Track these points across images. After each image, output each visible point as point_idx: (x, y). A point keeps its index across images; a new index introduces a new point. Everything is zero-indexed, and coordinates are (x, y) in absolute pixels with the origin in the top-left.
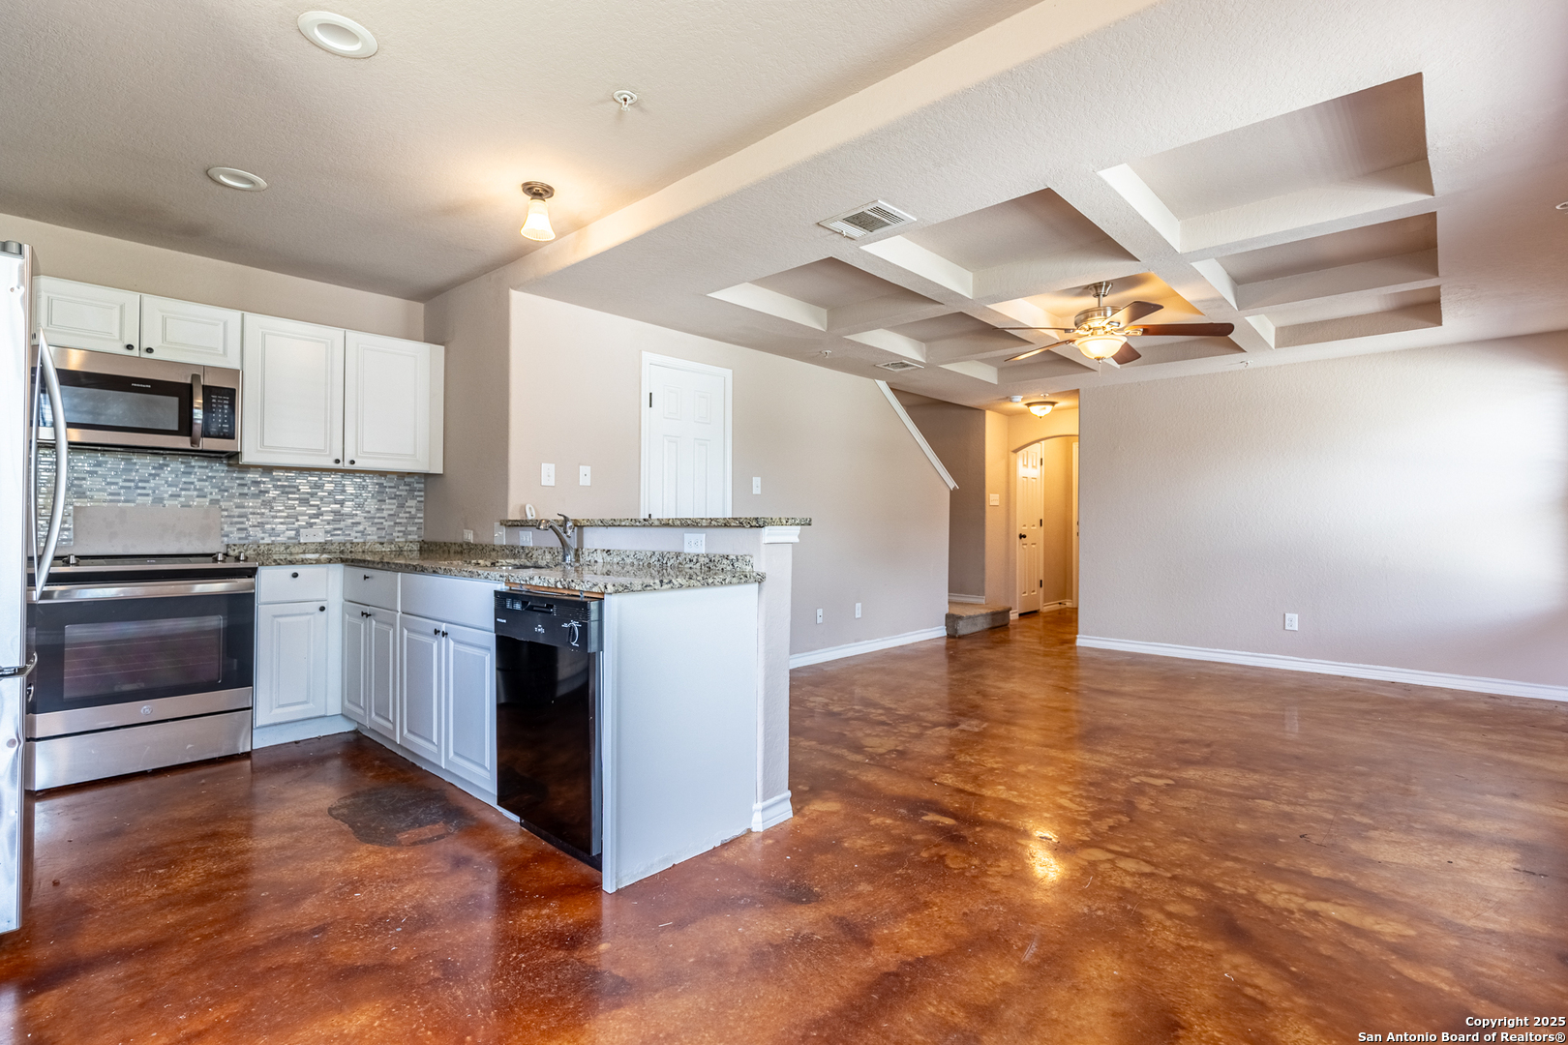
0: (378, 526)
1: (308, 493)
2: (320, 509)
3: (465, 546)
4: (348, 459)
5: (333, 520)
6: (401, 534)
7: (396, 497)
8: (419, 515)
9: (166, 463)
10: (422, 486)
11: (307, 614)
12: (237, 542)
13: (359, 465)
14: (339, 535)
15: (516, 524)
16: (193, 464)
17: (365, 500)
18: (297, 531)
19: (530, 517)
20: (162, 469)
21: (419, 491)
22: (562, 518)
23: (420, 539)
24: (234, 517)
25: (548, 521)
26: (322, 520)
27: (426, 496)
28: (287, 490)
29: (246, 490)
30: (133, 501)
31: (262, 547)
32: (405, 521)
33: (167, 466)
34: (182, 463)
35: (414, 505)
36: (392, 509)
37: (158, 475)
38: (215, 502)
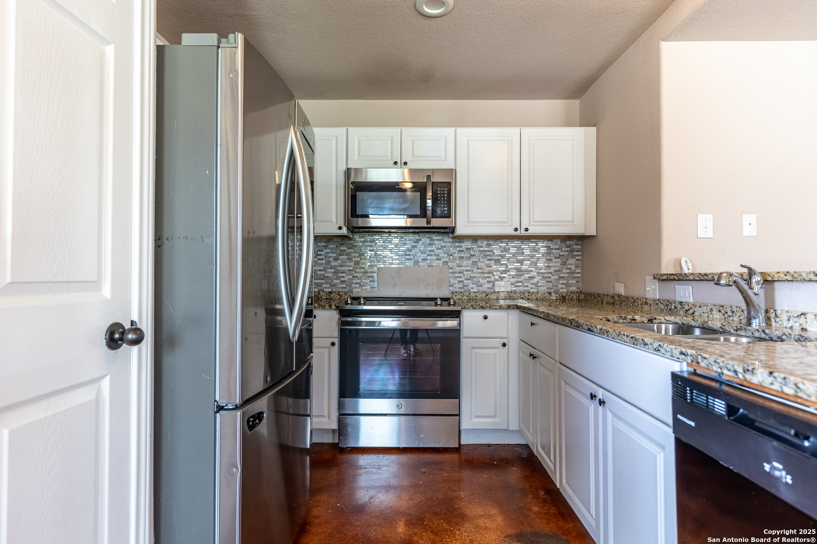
0: (548, 280)
1: (500, 255)
2: (507, 267)
3: (616, 298)
4: (523, 228)
5: (516, 275)
6: (564, 286)
7: (560, 256)
8: (577, 271)
9: (420, 238)
10: (580, 247)
11: (494, 348)
12: (458, 290)
13: (533, 231)
14: (520, 286)
15: (672, 277)
16: (434, 238)
17: (538, 260)
18: (493, 282)
19: (686, 271)
20: (418, 242)
21: (577, 251)
22: (746, 270)
23: (579, 290)
24: (456, 273)
25: (731, 275)
26: (509, 275)
27: (582, 255)
28: (487, 253)
29: (463, 255)
30: (404, 264)
31: (472, 294)
32: (566, 275)
33: (421, 240)
34: (428, 238)
35: (573, 262)
36: (557, 266)
37: (416, 246)
38: (445, 263)
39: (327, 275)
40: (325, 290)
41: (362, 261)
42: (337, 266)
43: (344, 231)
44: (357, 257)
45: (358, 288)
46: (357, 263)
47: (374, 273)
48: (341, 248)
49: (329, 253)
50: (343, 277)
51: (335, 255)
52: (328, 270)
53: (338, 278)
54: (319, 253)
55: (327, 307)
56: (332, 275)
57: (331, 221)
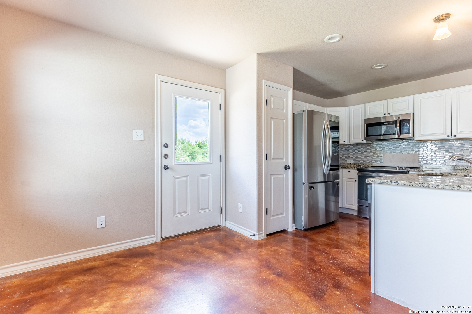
1: (449, 148)
2: (454, 153)
4: (453, 135)
12: (423, 164)
13: (459, 136)
18: (445, 161)
24: (423, 156)
28: (441, 147)
29: (426, 148)
30: (395, 153)
33: (403, 143)
37: (401, 145)
38: (416, 152)
39: (362, 157)
40: (361, 163)
41: (376, 152)
42: (366, 154)
43: (365, 141)
44: (374, 151)
45: (375, 162)
46: (374, 153)
47: (382, 156)
48: (368, 147)
49: (363, 149)
50: (369, 158)
51: (365, 150)
52: (362, 156)
53: (366, 159)
54: (359, 149)
55: (353, 168)
56: (364, 157)
57: (360, 138)
